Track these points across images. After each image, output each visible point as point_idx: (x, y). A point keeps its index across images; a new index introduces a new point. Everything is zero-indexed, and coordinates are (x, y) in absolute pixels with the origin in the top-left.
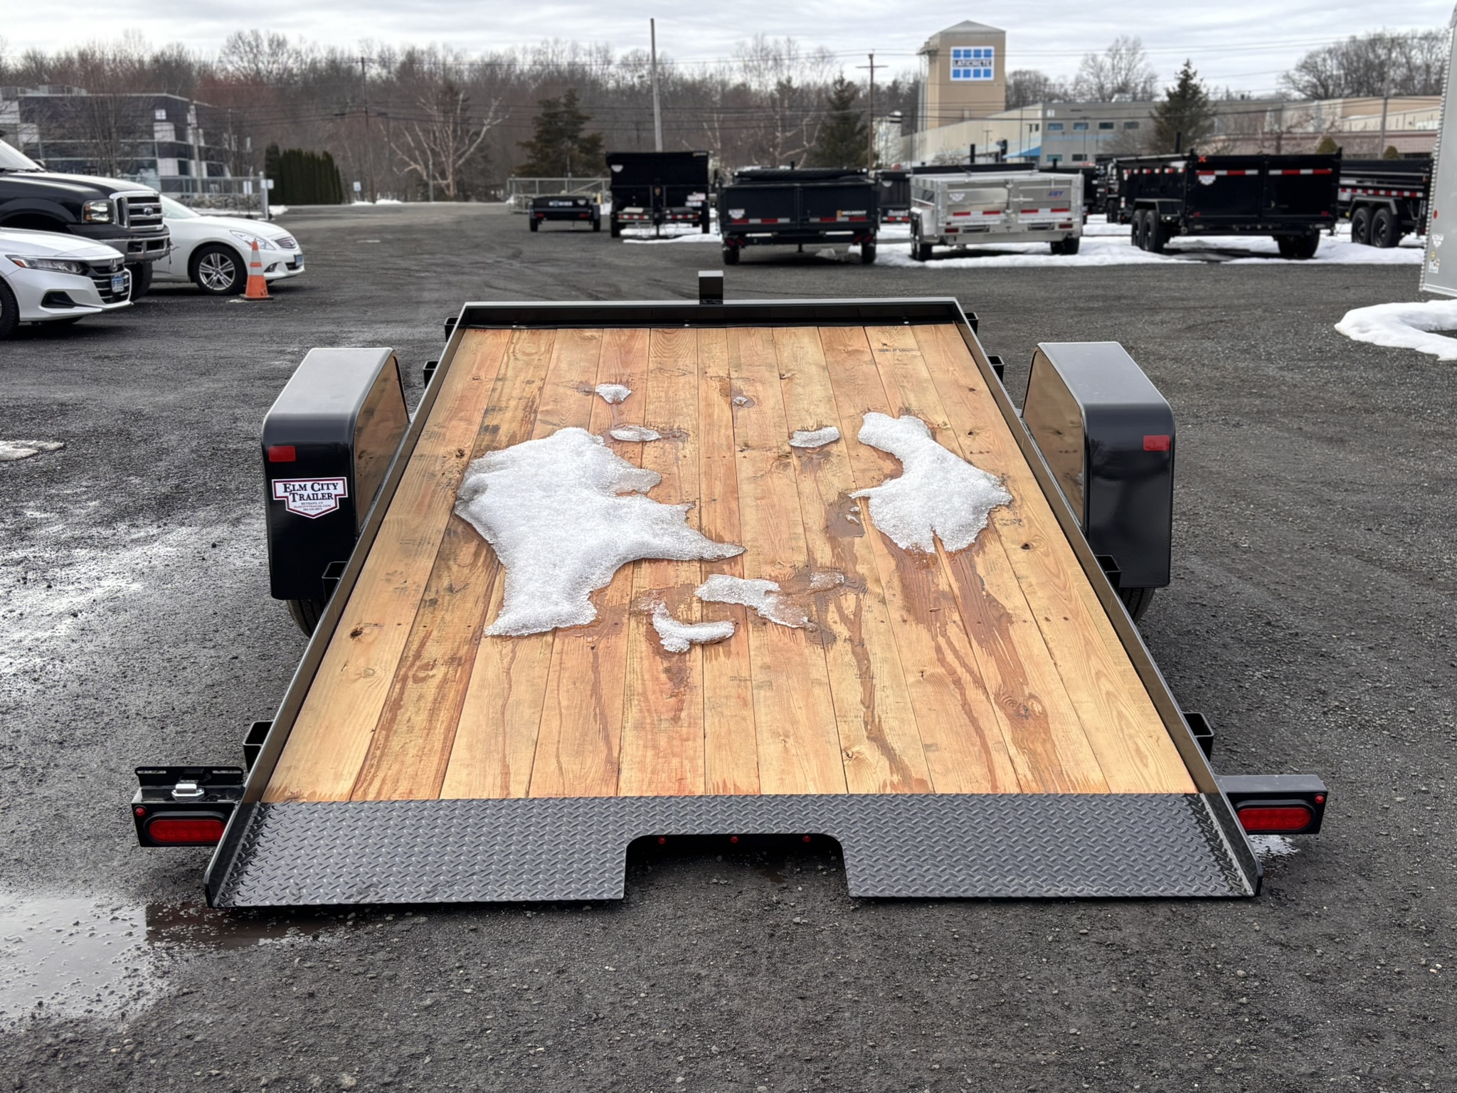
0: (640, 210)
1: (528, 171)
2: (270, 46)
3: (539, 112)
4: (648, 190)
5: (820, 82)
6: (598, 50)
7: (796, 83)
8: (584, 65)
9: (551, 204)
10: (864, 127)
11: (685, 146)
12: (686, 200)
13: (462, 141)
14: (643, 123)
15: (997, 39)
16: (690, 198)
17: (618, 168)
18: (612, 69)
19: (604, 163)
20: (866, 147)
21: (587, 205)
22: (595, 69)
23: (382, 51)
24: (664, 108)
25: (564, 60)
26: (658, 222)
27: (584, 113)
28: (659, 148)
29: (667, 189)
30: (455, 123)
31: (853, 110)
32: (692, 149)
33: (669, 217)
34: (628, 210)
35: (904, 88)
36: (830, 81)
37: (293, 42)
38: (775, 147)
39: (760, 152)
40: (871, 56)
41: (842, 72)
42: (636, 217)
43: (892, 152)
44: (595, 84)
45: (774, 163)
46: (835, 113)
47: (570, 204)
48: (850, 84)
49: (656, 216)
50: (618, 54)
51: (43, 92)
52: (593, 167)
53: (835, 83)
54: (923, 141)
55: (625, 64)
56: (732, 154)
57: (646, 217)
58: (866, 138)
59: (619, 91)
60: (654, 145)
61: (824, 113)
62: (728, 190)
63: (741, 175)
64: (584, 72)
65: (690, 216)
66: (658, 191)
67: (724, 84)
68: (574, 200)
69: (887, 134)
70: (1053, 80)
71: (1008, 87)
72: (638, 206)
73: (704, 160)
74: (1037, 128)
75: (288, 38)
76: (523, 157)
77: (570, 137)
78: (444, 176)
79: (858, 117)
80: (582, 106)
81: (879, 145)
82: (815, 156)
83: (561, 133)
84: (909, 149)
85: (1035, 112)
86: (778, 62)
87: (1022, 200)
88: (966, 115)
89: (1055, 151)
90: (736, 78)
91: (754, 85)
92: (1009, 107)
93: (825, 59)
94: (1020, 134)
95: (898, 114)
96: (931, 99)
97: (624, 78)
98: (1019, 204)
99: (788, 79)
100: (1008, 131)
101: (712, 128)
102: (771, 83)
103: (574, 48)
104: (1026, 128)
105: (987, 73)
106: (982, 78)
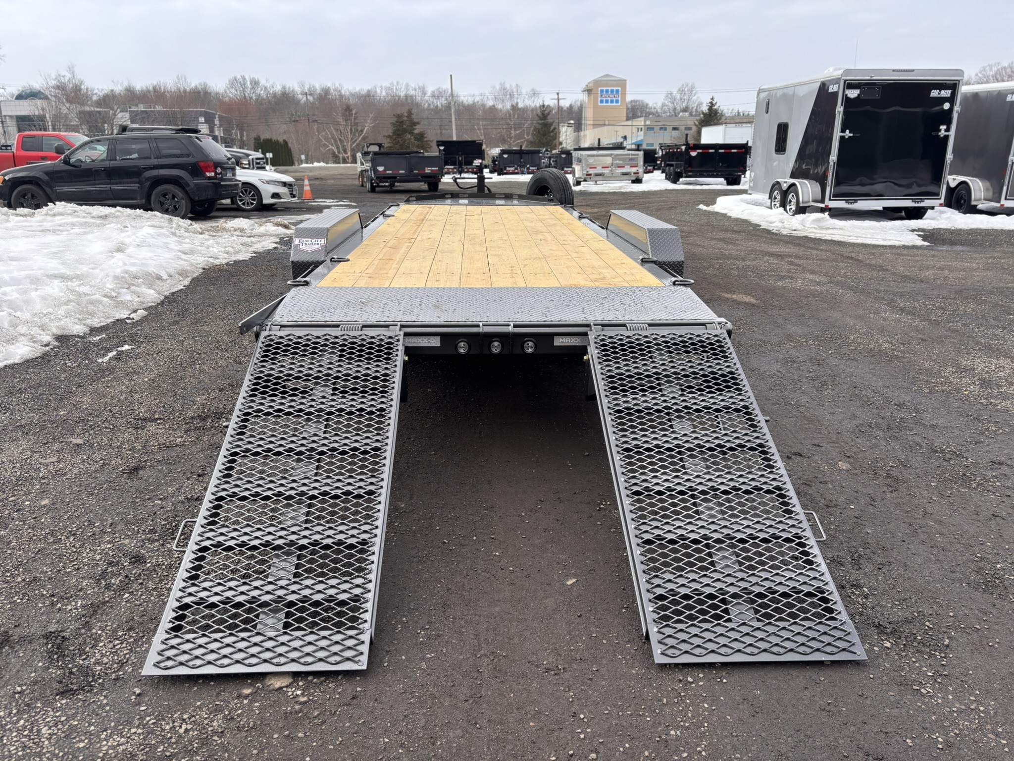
0: (452, 167)
2: (251, 84)
3: (394, 120)
4: (455, 158)
5: (533, 105)
6: (419, 88)
7: (521, 105)
8: (411, 97)
10: (555, 129)
11: (466, 137)
12: (473, 162)
13: (355, 135)
15: (622, 83)
16: (475, 161)
17: (442, 148)
18: (426, 98)
20: (555, 139)
22: (418, 99)
24: (457, 118)
25: (402, 93)
26: (460, 173)
27: (415, 120)
28: (455, 139)
29: (464, 157)
30: (351, 126)
31: (550, 120)
32: (475, 139)
33: (465, 170)
34: (447, 167)
35: (576, 108)
36: (538, 105)
37: (263, 82)
38: (511, 138)
39: (503, 141)
40: (558, 94)
41: (543, 101)
42: (450, 170)
43: (569, 141)
44: (418, 105)
45: (510, 146)
46: (541, 122)
48: (548, 106)
49: (460, 169)
50: (430, 89)
53: (540, 107)
54: (585, 136)
55: (433, 95)
57: (455, 170)
58: (556, 134)
59: (428, 109)
60: (452, 136)
61: (535, 122)
64: (413, 100)
66: (460, 158)
67: (483, 105)
69: (566, 132)
70: (650, 105)
71: (628, 109)
72: (451, 165)
74: (641, 130)
75: (260, 80)
77: (410, 133)
78: (345, 152)
79: (551, 124)
80: (415, 117)
81: (562, 138)
82: (531, 143)
83: (405, 131)
84: (577, 140)
85: (640, 122)
86: (512, 96)
87: (618, 162)
88: (607, 123)
89: (651, 142)
90: (490, 103)
91: (500, 106)
92: (628, 119)
93: (534, 94)
94: (632, 133)
95: (572, 122)
96: (589, 115)
97: (433, 102)
98: (617, 164)
99: (517, 104)
100: (627, 131)
101: (479, 129)
102: (508, 106)
103: (407, 86)
104: (635, 130)
105: (617, 101)
106: (614, 104)
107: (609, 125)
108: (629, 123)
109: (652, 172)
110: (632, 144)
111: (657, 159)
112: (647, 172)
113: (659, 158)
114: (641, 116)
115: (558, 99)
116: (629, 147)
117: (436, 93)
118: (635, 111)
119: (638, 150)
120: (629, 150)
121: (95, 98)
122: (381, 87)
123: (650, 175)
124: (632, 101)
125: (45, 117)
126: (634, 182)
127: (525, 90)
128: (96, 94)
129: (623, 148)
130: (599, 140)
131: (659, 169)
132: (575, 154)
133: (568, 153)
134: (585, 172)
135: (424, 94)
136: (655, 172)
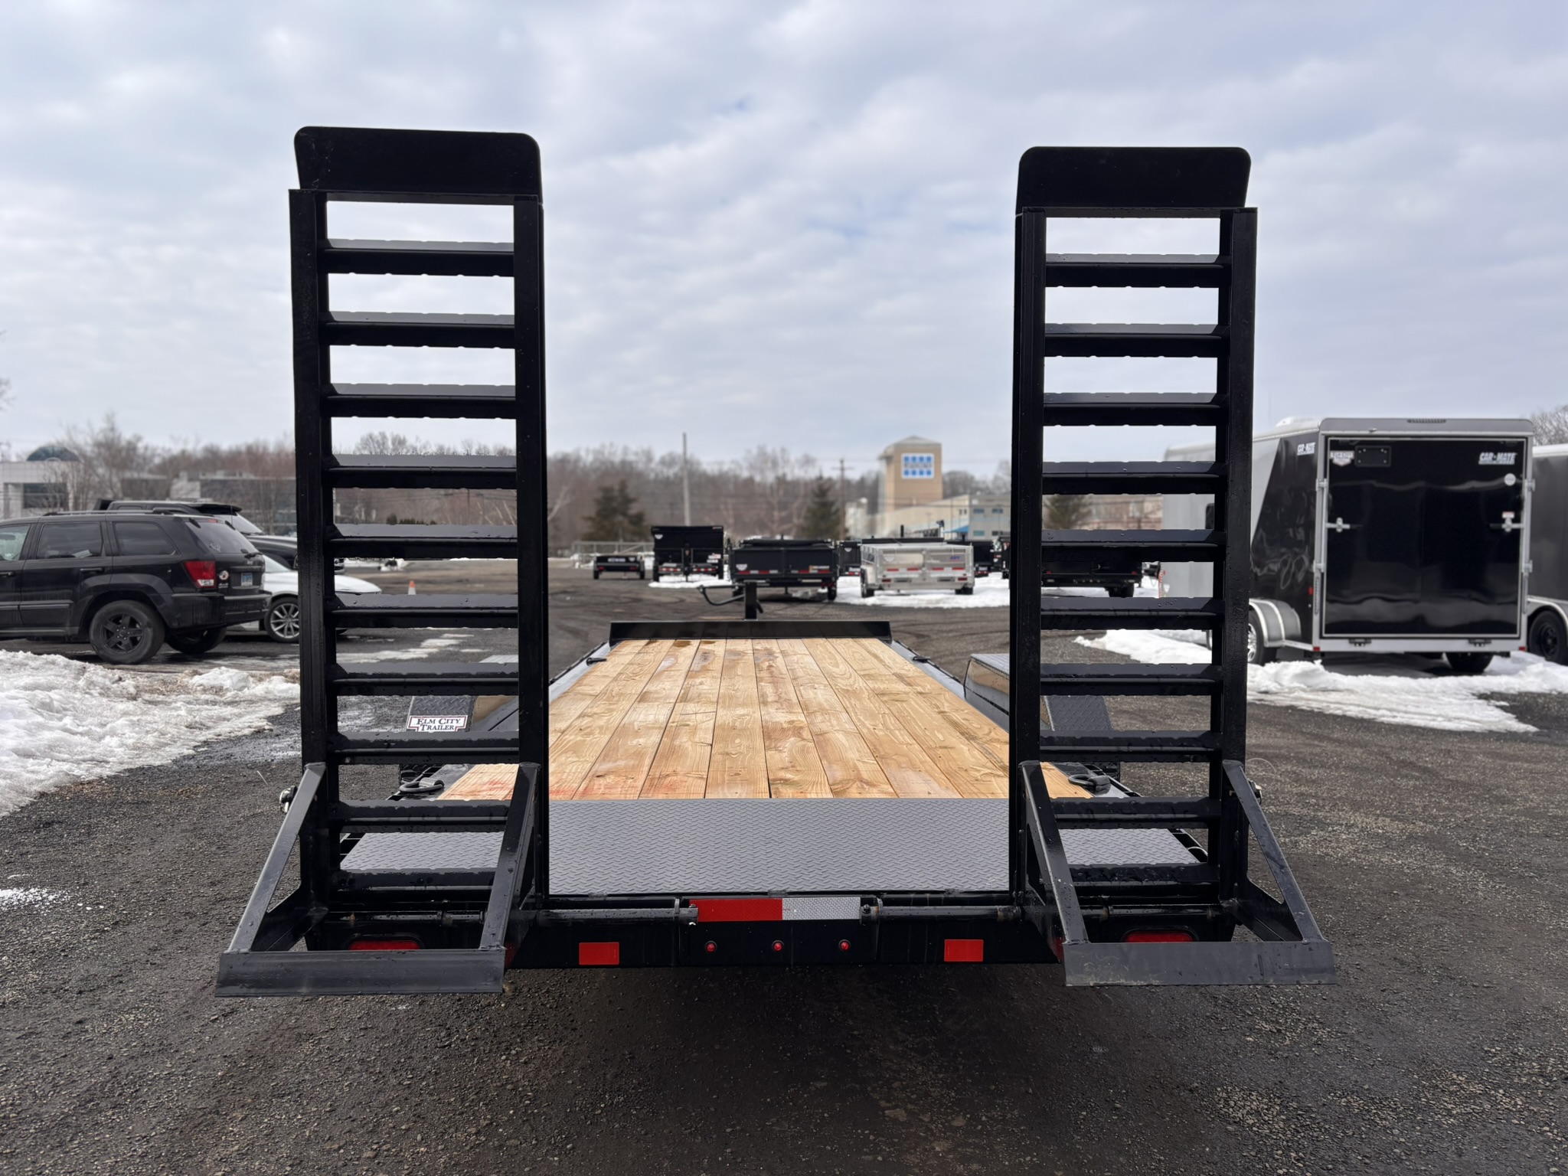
0: (674, 565)
1: (589, 537)
2: (393, 444)
3: (599, 495)
4: (680, 551)
7: (789, 478)
8: (630, 463)
9: (610, 560)
10: (837, 510)
11: (708, 521)
12: (707, 558)
14: (675, 504)
15: (936, 449)
16: (710, 557)
17: (659, 537)
18: (653, 465)
19: (650, 532)
20: (839, 524)
21: (636, 561)
22: (641, 466)
23: (480, 449)
24: (692, 494)
25: (617, 459)
26: (687, 574)
27: (632, 496)
28: (688, 523)
29: (694, 551)
31: (830, 497)
32: (712, 524)
33: (695, 570)
34: (666, 565)
35: (869, 482)
36: (813, 477)
38: (773, 522)
39: (762, 526)
40: (842, 462)
41: (821, 472)
42: (672, 570)
43: (860, 527)
44: (640, 475)
45: (773, 534)
46: (817, 500)
47: (623, 560)
48: (830, 480)
49: (686, 569)
50: (659, 453)
51: (220, 476)
52: (640, 535)
53: (817, 479)
54: (883, 520)
55: (663, 462)
56: (741, 526)
57: (679, 570)
58: (839, 517)
59: (656, 481)
60: (683, 519)
61: (809, 500)
62: (736, 551)
63: (746, 542)
64: (632, 468)
65: (710, 570)
66: (687, 552)
67: (736, 477)
68: (627, 558)
69: (855, 514)
70: (977, 477)
71: (944, 483)
72: (673, 562)
73: (720, 532)
74: (965, 512)
75: (407, 438)
76: (585, 527)
77: (622, 514)
79: (832, 504)
80: (631, 492)
81: (849, 522)
82: (803, 530)
83: (614, 511)
84: (872, 526)
85: (964, 501)
86: (775, 464)
87: (933, 561)
88: (914, 502)
89: (980, 528)
90: (745, 474)
91: (758, 478)
92: (945, 496)
93: (808, 461)
94: (952, 516)
95: (864, 500)
96: (888, 490)
97: (662, 472)
98: (931, 564)
99: (784, 475)
100: (945, 514)
101: (727, 509)
102: (770, 477)
103: (626, 450)
104: (956, 512)
105: (929, 473)
106: (925, 476)
107: (918, 505)
108: (948, 502)
109: (986, 575)
110: (952, 532)
111: (993, 555)
112: (979, 575)
113: (998, 553)
114: (964, 493)
115: (842, 469)
116: (948, 537)
117: (667, 459)
118: (956, 486)
119: (963, 542)
120: (950, 542)
121: (157, 461)
122: (587, 451)
123: (984, 579)
124: (950, 474)
125: (65, 485)
126: (958, 592)
127: (795, 454)
128: (159, 455)
129: (941, 540)
130: (902, 527)
131: (997, 569)
132: (865, 548)
133: (855, 546)
134: (880, 577)
135: (649, 459)
136: (991, 575)
